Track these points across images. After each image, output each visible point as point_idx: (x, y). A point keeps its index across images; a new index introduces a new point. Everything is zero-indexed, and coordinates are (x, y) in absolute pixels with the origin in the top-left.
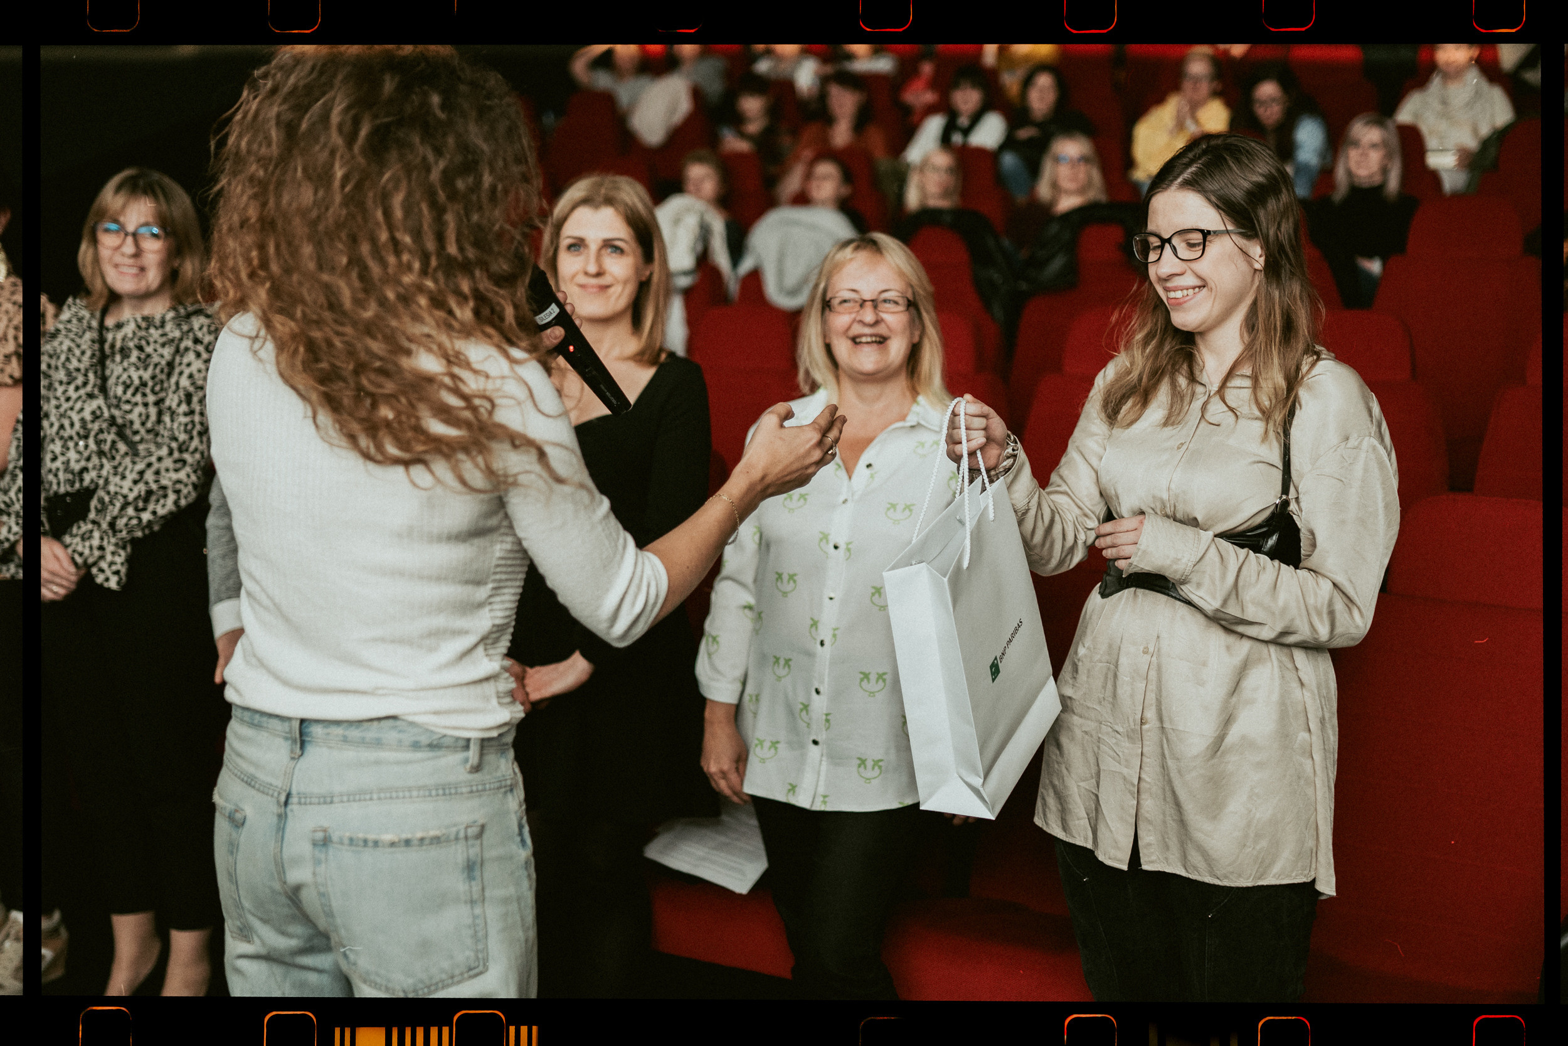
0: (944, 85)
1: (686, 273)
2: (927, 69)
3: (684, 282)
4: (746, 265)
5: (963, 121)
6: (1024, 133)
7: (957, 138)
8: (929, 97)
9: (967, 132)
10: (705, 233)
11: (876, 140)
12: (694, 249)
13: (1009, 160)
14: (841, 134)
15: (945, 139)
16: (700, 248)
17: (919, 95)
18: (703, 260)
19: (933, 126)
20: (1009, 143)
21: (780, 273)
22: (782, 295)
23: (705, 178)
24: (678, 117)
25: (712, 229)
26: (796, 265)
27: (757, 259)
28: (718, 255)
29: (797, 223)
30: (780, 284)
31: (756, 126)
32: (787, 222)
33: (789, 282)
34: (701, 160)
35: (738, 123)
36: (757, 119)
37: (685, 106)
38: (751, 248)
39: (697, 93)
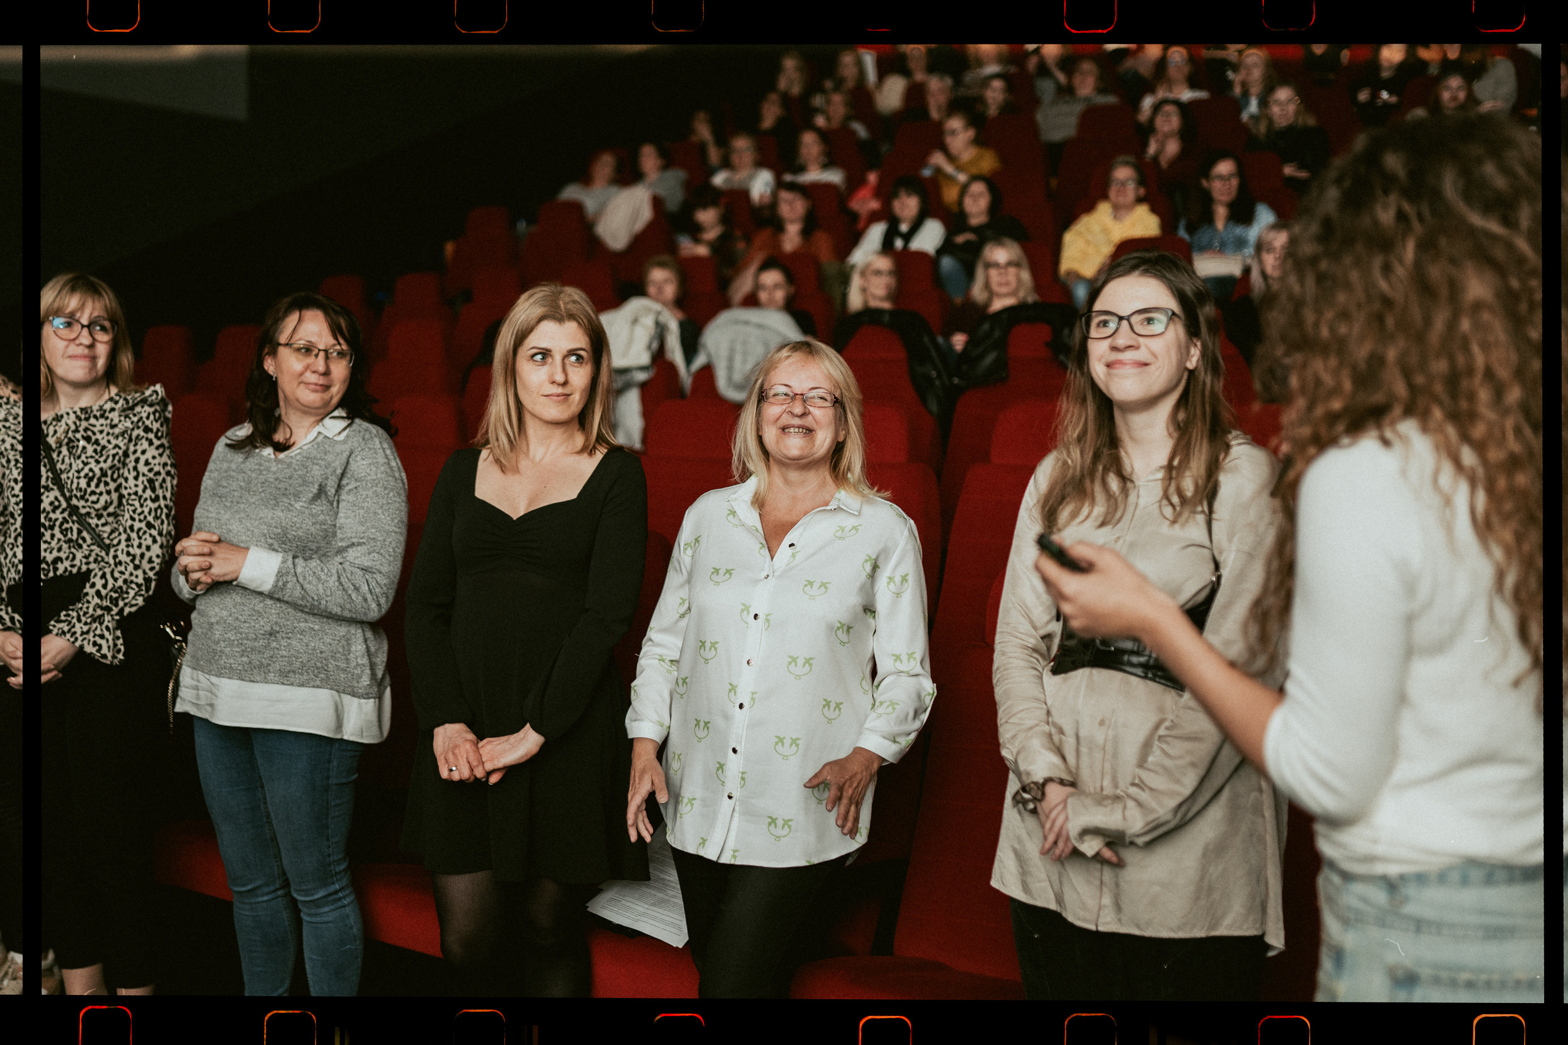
0: (886, 194)
1: (642, 368)
2: (872, 178)
3: (641, 376)
4: (700, 361)
5: (904, 228)
6: (960, 239)
7: (899, 243)
8: (874, 205)
9: (908, 237)
10: (661, 331)
11: (823, 244)
12: (649, 347)
13: (947, 263)
14: (791, 238)
15: (887, 246)
16: (655, 345)
17: (865, 203)
18: (659, 355)
19: (876, 233)
20: (947, 247)
21: (730, 368)
22: (731, 389)
23: (666, 281)
24: (639, 225)
25: (668, 329)
26: (744, 362)
27: (709, 355)
28: (673, 352)
29: (747, 323)
30: (730, 379)
31: (711, 234)
32: (737, 322)
33: (738, 377)
34: (662, 265)
35: (695, 231)
36: (713, 227)
37: (646, 214)
38: (704, 346)
39: (657, 203)
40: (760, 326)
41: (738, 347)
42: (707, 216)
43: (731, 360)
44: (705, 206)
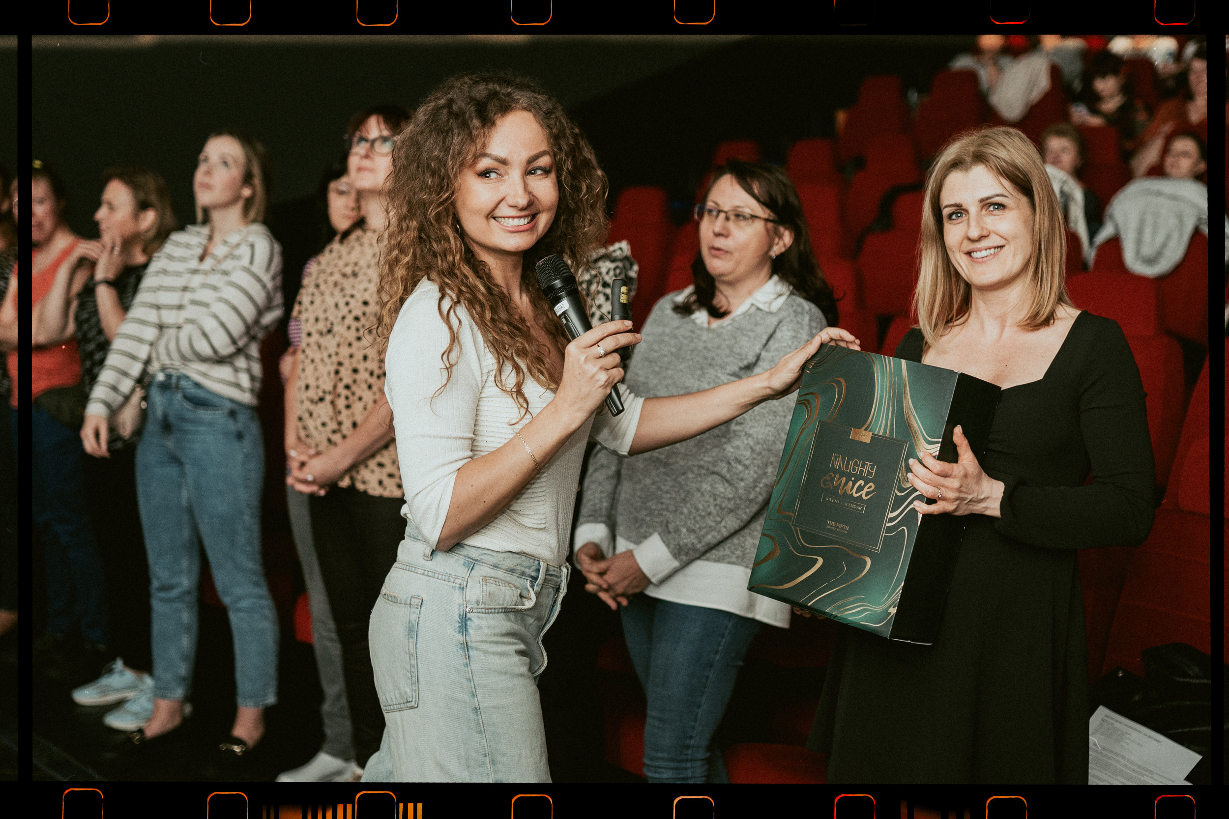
4: (1106, 233)
14: (1197, 111)
22: (1139, 262)
23: (1064, 150)
24: (1036, 94)
25: (1073, 199)
26: (1155, 233)
27: (1117, 227)
28: (1076, 223)
29: (1159, 194)
30: (1138, 252)
31: (1111, 105)
32: (1149, 192)
33: (1147, 250)
34: (1060, 133)
35: (1092, 100)
36: (1112, 96)
37: (1044, 83)
38: (1111, 217)
39: (1055, 72)
40: (1174, 198)
41: (1149, 220)
42: (1106, 85)
43: (1140, 232)
44: (1103, 75)
